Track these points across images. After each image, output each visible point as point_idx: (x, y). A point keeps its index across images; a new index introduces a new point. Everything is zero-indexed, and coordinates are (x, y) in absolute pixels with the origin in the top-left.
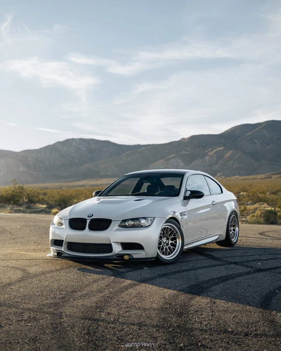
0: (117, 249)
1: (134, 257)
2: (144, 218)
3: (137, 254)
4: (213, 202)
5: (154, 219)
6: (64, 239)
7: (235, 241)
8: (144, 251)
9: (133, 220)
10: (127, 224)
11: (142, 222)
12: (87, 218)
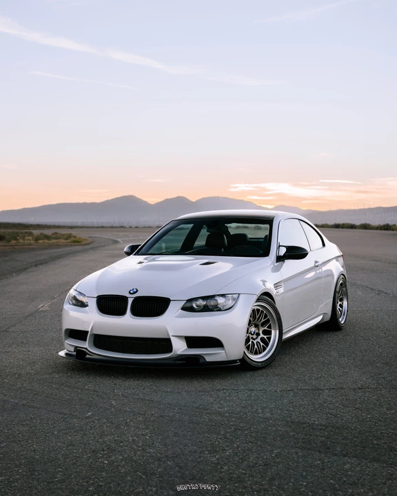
0: (179, 347)
1: (207, 360)
2: (223, 295)
3: (212, 355)
4: (316, 262)
5: (238, 297)
6: (89, 330)
7: (342, 323)
8: (224, 350)
9: (204, 298)
10: (194, 306)
11: (219, 301)
12: (128, 295)
